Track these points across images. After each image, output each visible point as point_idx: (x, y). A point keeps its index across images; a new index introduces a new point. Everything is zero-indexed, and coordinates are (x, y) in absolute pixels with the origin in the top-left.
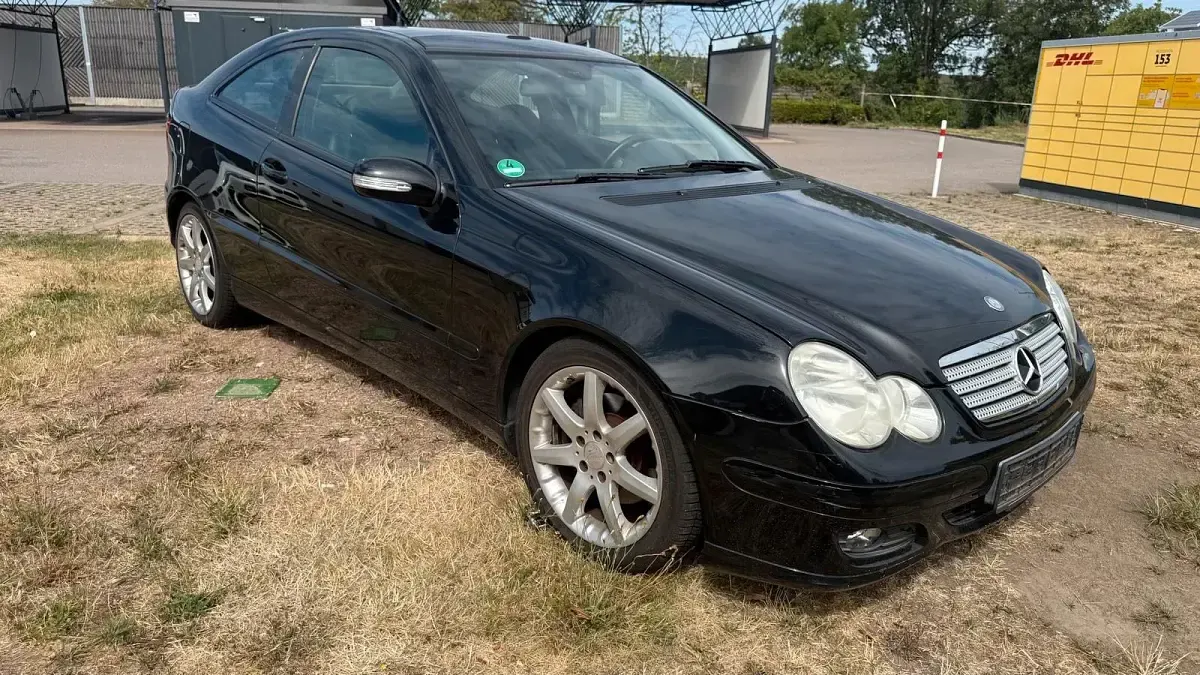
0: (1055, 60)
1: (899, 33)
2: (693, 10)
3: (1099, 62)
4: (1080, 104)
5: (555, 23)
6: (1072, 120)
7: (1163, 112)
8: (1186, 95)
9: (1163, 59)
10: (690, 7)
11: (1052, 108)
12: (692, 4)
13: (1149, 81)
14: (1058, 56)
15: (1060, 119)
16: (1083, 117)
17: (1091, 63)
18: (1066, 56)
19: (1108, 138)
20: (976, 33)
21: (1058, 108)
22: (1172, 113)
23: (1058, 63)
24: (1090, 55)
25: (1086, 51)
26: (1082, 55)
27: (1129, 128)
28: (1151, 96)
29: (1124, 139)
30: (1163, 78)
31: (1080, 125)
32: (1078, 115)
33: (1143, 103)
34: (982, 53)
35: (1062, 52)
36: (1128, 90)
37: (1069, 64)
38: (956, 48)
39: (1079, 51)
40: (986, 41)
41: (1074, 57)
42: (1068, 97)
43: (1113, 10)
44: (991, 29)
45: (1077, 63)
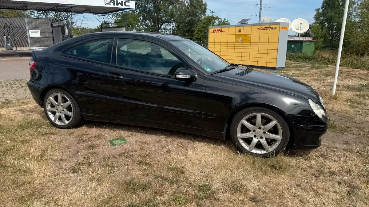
0: (213, 31)
1: (148, 21)
2: (94, 15)
3: (224, 32)
4: (221, 42)
5: (35, 18)
6: (219, 46)
7: (241, 44)
8: (246, 39)
9: (240, 31)
10: (93, 14)
11: (214, 43)
12: (94, 13)
13: (237, 36)
14: (213, 30)
15: (216, 46)
16: (222, 45)
17: (222, 32)
18: (216, 30)
19: (229, 50)
20: (168, 22)
21: (215, 43)
22: (244, 44)
23: (214, 32)
24: (221, 30)
25: (221, 29)
26: (220, 30)
27: (234, 47)
28: (238, 40)
29: (233, 50)
30: (240, 35)
31: (222, 47)
32: (221, 45)
33: (236, 41)
34: (171, 27)
35: (214, 29)
36: (232, 39)
37: (217, 32)
38: (164, 26)
39: (219, 29)
40: (172, 24)
41: (218, 30)
42: (218, 40)
43: (202, 16)
44: (173, 21)
45: (219, 32)
